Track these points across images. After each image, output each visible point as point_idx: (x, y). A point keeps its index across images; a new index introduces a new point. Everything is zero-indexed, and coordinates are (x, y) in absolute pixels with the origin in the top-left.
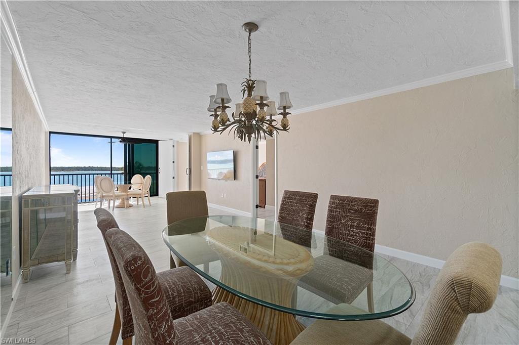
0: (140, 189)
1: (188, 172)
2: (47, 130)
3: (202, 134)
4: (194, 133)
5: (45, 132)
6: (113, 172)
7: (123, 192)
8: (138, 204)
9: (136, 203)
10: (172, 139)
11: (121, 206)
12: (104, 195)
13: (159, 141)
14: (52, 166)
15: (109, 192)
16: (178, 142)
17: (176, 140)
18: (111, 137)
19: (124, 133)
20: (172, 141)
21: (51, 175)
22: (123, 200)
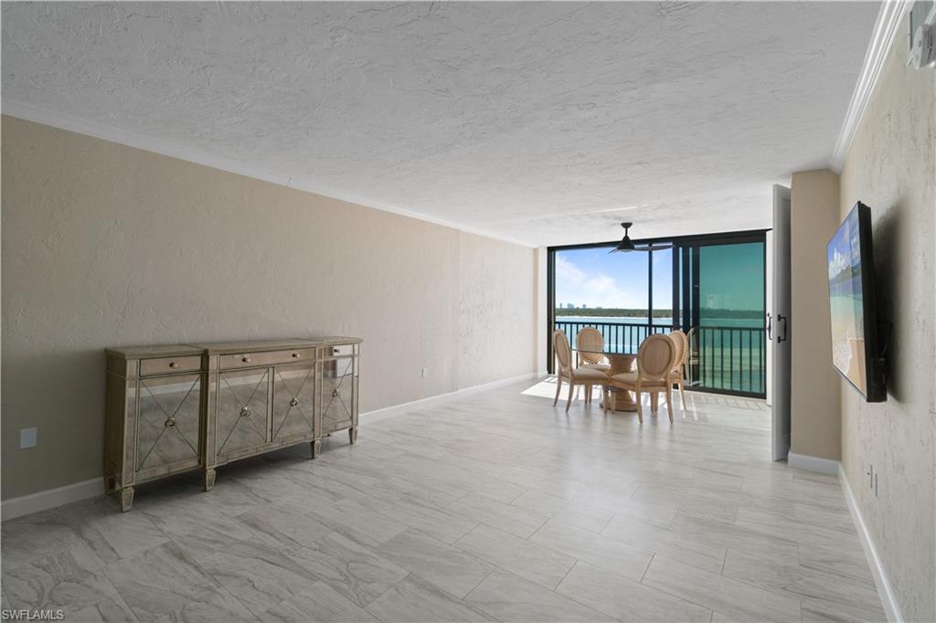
13: (767, 233)
19: (627, 225)
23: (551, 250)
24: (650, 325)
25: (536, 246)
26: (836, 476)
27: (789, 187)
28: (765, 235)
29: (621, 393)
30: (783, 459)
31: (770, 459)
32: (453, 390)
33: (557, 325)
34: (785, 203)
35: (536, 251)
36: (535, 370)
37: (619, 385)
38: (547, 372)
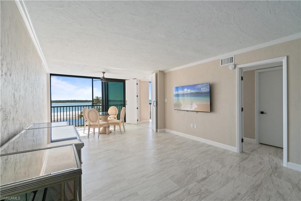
0: (115, 118)
1: (155, 104)
2: (48, 73)
3: (167, 71)
4: (159, 71)
5: (47, 74)
7: (105, 121)
8: (115, 130)
9: (113, 129)
10: (135, 79)
11: (104, 133)
12: (91, 124)
13: (126, 80)
14: (52, 100)
15: (95, 122)
16: (140, 80)
17: (139, 79)
18: (92, 78)
19: (104, 73)
20: (136, 80)
21: (51, 107)
22: (105, 128)
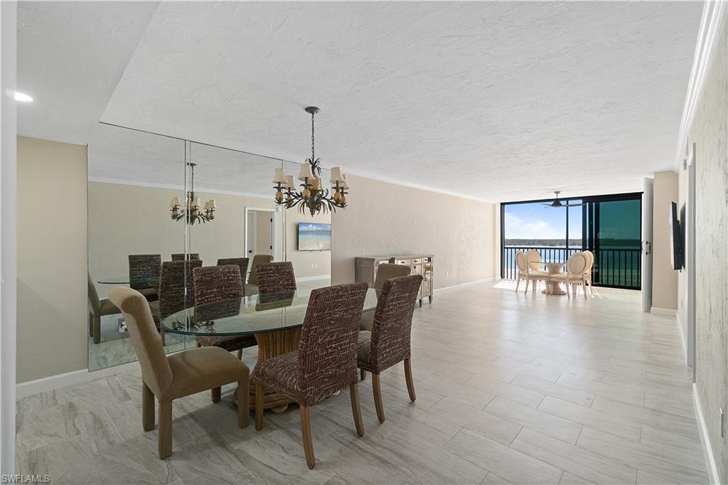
4: (655, 173)
6: (570, 247)
19: (557, 193)
23: (502, 204)
24: (567, 249)
25: (494, 203)
26: (675, 316)
27: (653, 177)
28: (641, 196)
29: (555, 284)
30: (648, 310)
31: (642, 311)
32: (458, 284)
33: (506, 250)
34: (650, 185)
35: (494, 205)
36: (494, 276)
37: (555, 280)
38: (500, 277)
